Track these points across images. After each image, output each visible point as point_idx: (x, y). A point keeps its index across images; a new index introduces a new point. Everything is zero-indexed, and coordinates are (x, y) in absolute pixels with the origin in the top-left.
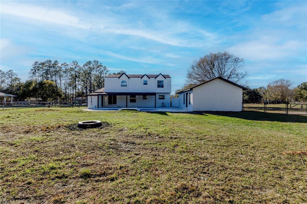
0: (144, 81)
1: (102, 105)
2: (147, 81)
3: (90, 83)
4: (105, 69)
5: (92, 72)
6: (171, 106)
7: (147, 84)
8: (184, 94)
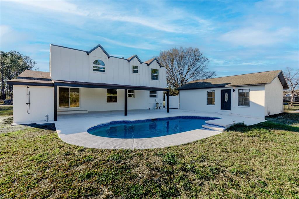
0: (134, 67)
2: (137, 67)
8: (207, 91)
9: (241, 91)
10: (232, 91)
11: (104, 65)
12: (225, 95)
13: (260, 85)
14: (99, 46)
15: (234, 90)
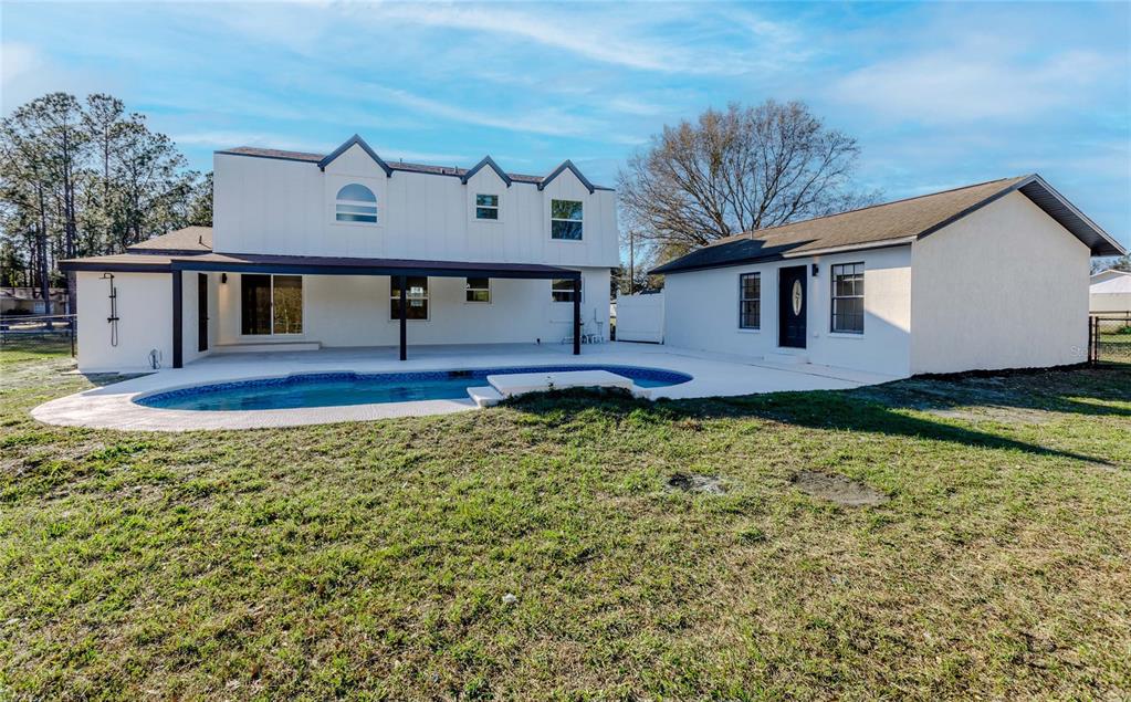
0: (481, 199)
1: (203, 345)
2: (495, 200)
3: (69, 213)
4: (161, 148)
5: (77, 158)
6: (613, 338)
7: (496, 217)
8: (742, 275)
9: (839, 271)
10: (809, 271)
11: (373, 199)
12: (795, 291)
13: (896, 248)
14: (356, 140)
15: (815, 270)
